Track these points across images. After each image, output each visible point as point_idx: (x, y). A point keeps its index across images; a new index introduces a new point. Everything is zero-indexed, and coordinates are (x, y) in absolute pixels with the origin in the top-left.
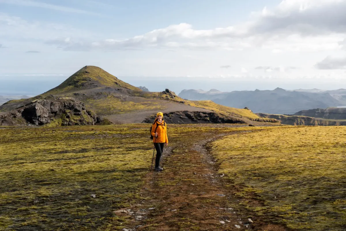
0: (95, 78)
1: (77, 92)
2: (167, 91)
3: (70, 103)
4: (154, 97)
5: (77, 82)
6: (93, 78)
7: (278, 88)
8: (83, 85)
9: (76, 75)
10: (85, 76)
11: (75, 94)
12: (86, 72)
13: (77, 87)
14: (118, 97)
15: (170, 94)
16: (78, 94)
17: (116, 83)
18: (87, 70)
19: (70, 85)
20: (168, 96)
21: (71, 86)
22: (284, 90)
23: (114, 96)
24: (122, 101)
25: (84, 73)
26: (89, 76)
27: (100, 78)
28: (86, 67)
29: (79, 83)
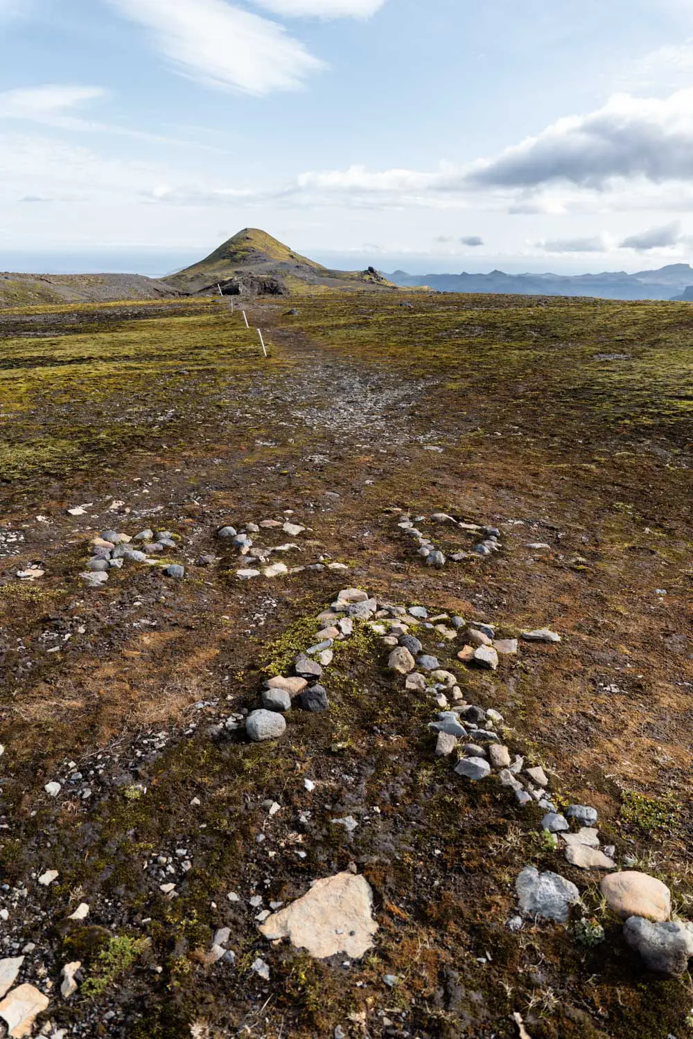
0: (260, 248)
1: (238, 270)
2: (371, 270)
3: (272, 284)
4: (352, 279)
5: (235, 253)
6: (258, 247)
7: (496, 271)
8: (244, 258)
9: (230, 242)
10: (246, 244)
11: (236, 272)
12: (248, 238)
13: (236, 262)
14: (302, 279)
15: (376, 275)
16: (241, 272)
17: (292, 257)
18: (248, 235)
19: (224, 258)
20: (373, 278)
21: (226, 260)
22: (505, 274)
23: (296, 277)
24: (310, 285)
25: (243, 239)
26: (252, 245)
27: (268, 248)
28: (246, 229)
29: (238, 256)
